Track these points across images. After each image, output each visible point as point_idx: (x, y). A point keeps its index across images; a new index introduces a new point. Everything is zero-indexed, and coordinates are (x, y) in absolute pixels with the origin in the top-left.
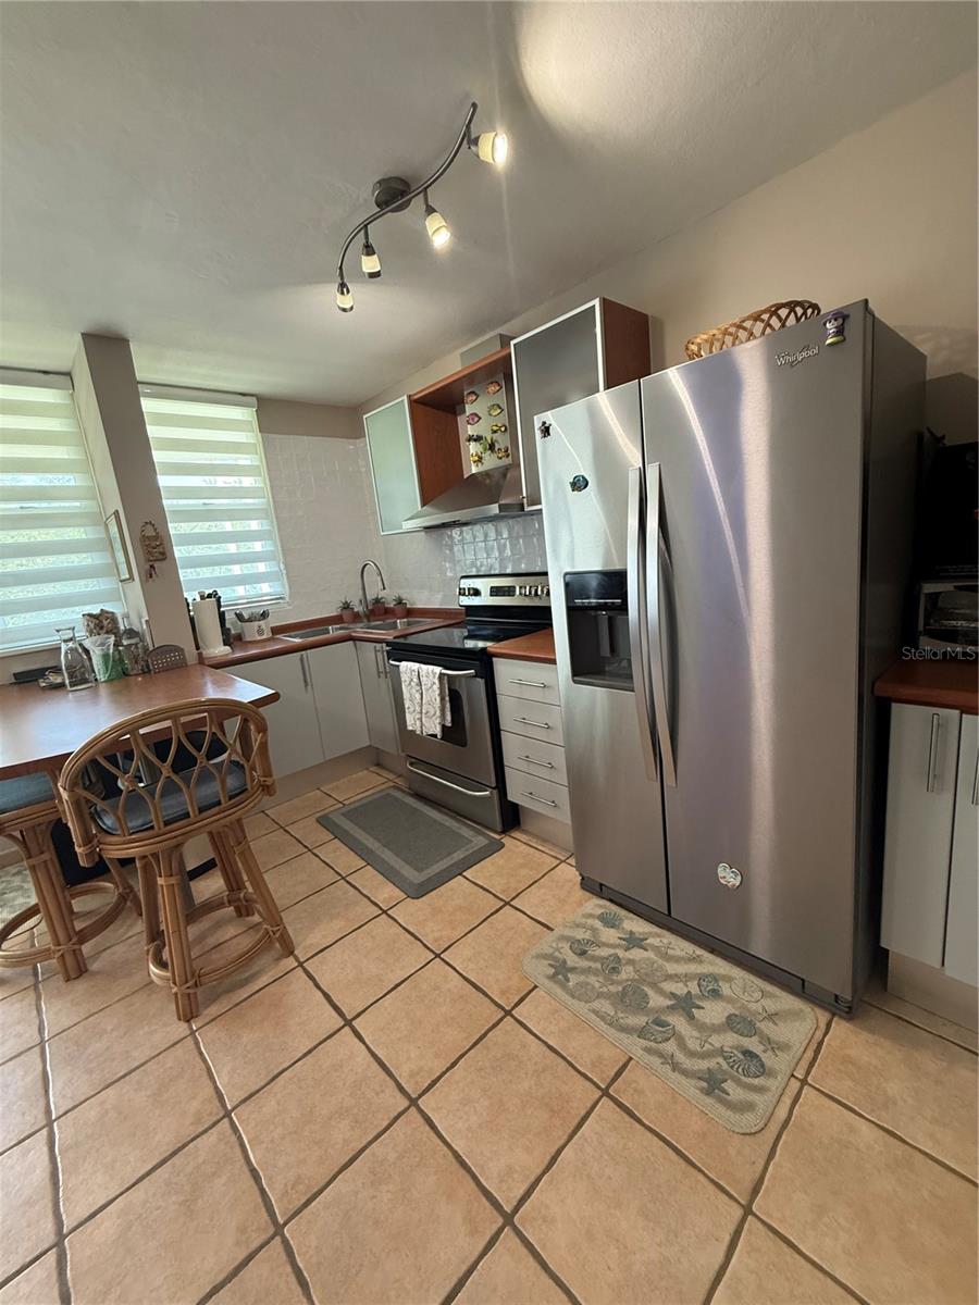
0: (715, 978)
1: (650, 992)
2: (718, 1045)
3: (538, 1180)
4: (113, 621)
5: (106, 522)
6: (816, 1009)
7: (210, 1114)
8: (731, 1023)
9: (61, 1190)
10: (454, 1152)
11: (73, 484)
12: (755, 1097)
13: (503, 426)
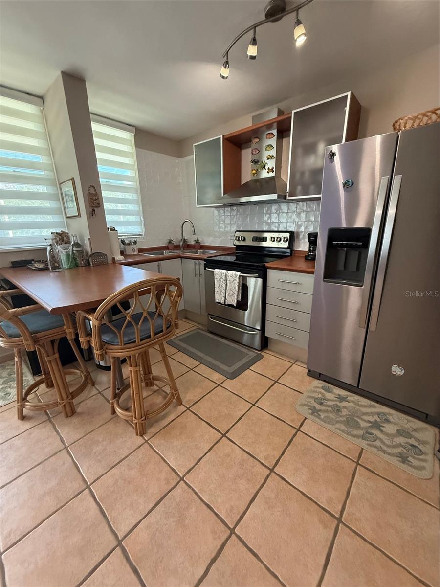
0: (384, 414)
1: (359, 420)
2: (398, 442)
3: (345, 502)
4: (68, 237)
5: (60, 184)
6: (432, 427)
7: (173, 479)
8: (400, 433)
9: (109, 518)
10: (301, 492)
11: (41, 161)
12: (424, 464)
13: (273, 156)
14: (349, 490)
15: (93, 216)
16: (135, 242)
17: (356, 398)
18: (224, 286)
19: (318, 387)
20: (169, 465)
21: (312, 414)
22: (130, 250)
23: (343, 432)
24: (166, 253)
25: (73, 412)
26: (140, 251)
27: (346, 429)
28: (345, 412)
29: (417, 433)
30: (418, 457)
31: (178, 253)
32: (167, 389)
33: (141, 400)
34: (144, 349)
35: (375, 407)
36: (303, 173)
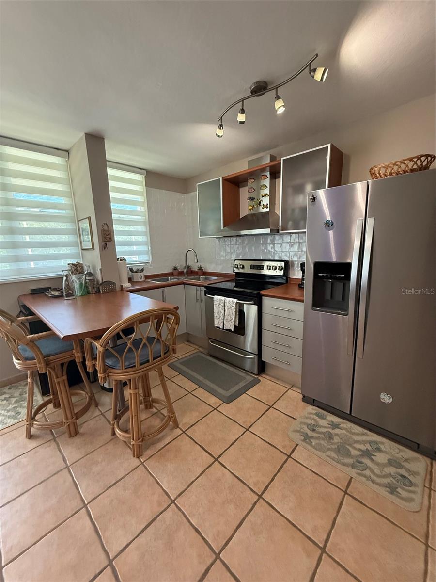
0: (376, 443)
1: (350, 449)
2: (388, 472)
3: (330, 532)
4: (82, 268)
5: (78, 221)
6: (424, 457)
7: (165, 502)
8: (390, 463)
9: (102, 538)
10: (287, 520)
11: (63, 202)
12: (413, 496)
13: (267, 194)
14: (335, 519)
15: (105, 249)
16: (142, 270)
17: (348, 425)
18: (223, 312)
19: (311, 413)
20: (162, 487)
21: (304, 440)
22: (137, 277)
23: (333, 459)
24: (171, 280)
25: (76, 432)
26: (147, 277)
27: (337, 458)
28: (336, 440)
29: (408, 464)
30: (407, 488)
31: (182, 279)
32: (165, 412)
33: (140, 422)
34: (145, 372)
35: (368, 435)
36: (293, 210)
